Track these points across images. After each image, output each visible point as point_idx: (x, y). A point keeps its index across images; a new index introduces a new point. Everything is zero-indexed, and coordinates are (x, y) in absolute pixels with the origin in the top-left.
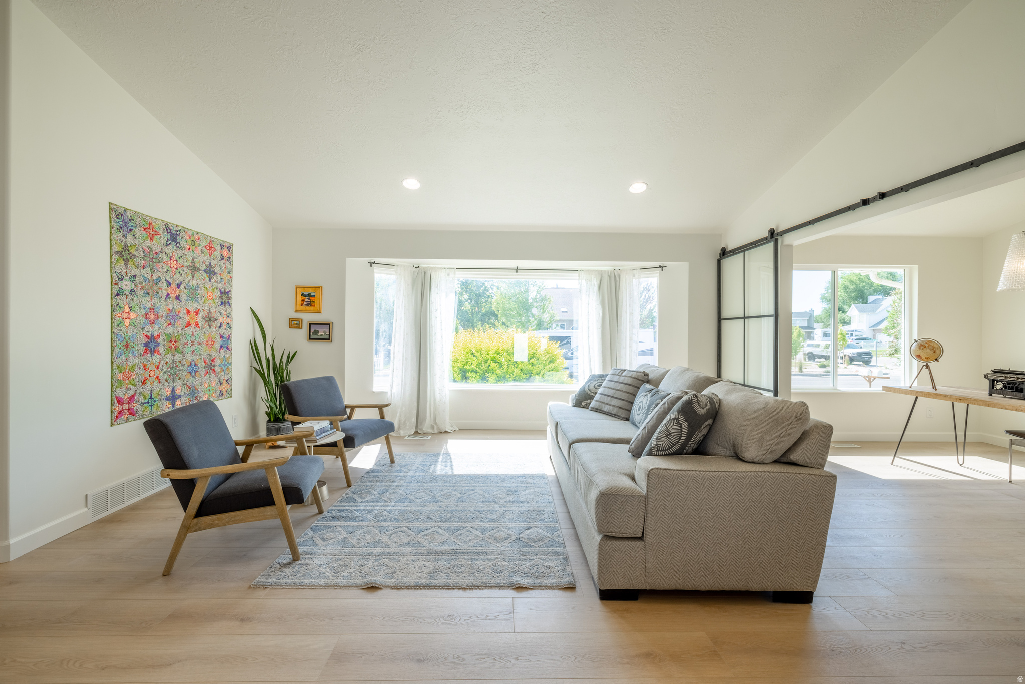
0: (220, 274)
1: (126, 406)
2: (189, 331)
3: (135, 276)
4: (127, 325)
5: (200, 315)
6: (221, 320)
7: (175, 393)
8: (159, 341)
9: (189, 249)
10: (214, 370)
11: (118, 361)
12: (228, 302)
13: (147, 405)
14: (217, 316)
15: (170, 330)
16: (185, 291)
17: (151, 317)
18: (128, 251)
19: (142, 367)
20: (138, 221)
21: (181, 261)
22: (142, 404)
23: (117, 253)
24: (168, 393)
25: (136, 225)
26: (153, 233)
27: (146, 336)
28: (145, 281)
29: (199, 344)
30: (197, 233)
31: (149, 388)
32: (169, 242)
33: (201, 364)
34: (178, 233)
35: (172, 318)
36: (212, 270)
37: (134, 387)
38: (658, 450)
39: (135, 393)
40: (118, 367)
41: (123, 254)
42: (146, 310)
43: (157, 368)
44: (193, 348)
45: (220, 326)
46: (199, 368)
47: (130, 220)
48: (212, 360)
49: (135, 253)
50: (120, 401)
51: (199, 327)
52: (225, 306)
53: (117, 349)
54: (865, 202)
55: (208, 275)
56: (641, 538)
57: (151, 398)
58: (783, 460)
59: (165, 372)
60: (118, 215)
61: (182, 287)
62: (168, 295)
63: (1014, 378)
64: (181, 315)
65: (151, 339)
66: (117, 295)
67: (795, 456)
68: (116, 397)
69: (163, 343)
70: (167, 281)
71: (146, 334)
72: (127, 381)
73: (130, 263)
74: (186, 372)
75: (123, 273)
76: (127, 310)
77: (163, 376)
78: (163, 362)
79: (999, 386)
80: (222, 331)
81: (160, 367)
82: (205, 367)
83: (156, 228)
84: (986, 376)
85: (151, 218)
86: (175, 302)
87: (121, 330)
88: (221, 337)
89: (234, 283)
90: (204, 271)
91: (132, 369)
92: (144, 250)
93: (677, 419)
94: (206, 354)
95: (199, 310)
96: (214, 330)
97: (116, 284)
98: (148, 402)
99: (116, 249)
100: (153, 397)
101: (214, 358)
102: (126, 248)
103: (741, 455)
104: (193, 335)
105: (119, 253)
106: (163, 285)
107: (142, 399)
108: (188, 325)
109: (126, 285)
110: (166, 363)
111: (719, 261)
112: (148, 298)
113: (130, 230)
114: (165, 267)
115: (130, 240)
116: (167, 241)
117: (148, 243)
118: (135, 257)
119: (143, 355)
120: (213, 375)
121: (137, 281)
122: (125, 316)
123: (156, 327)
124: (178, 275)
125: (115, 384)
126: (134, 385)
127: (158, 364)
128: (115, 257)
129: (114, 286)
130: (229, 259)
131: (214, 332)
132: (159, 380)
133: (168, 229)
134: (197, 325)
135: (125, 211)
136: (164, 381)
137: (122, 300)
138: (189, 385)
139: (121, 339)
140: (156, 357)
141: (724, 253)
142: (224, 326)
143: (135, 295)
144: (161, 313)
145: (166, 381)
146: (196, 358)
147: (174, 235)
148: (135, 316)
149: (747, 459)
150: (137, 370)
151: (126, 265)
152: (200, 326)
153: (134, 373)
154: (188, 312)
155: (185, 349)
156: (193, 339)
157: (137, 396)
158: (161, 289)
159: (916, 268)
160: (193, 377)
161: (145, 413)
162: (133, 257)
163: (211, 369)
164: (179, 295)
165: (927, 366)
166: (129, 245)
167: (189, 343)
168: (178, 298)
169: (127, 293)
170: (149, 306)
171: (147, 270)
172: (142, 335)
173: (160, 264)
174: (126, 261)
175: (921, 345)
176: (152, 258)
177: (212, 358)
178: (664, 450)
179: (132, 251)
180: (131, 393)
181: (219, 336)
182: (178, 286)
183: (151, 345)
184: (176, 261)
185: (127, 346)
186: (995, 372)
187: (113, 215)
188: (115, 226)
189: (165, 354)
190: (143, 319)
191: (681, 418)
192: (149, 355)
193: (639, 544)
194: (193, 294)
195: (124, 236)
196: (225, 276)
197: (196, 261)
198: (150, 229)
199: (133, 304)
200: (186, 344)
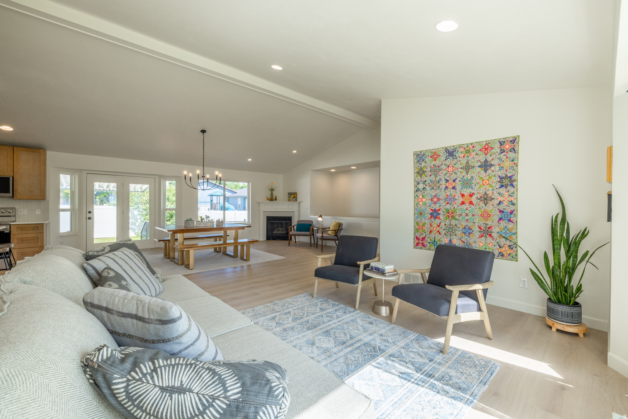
0: (499, 165)
1: (421, 242)
2: (465, 207)
3: (425, 181)
4: (421, 204)
5: (474, 197)
6: (501, 199)
7: (451, 242)
8: (439, 212)
9: (464, 157)
10: (490, 235)
11: (416, 220)
12: (512, 185)
13: (432, 244)
14: (496, 195)
15: (448, 206)
16: (459, 183)
17: (435, 199)
18: (422, 170)
19: (429, 225)
20: (427, 154)
21: (456, 166)
22: (429, 243)
23: (416, 173)
24: (447, 241)
25: (426, 157)
26: (436, 157)
27: (431, 209)
28: (431, 182)
29: (473, 215)
30: (472, 144)
31: (433, 236)
32: (448, 157)
33: (476, 229)
34: (454, 150)
35: (450, 200)
36: (488, 164)
37: (425, 234)
39: (426, 237)
40: (416, 223)
41: (420, 172)
42: (432, 196)
43: (438, 226)
44: (467, 218)
45: (499, 203)
46: (473, 231)
47: (423, 156)
48: (489, 228)
49: (426, 170)
50: (417, 238)
51: (473, 205)
52: (506, 188)
53: (416, 215)
55: (483, 168)
57: (435, 241)
59: (444, 229)
60: (417, 155)
61: (457, 181)
62: (446, 187)
64: (456, 197)
65: (435, 211)
66: (417, 191)
68: (416, 236)
69: (443, 213)
70: (446, 180)
71: (431, 208)
72: (421, 230)
73: (423, 176)
74: (461, 232)
75: (419, 181)
76: (421, 197)
77: (443, 232)
78: (442, 224)
80: (501, 207)
81: (441, 226)
82: (480, 232)
83: (438, 153)
85: (435, 149)
86: (452, 190)
87: (418, 207)
88: (500, 212)
89: (520, 168)
90: (479, 166)
91: (423, 225)
92: (431, 167)
94: (481, 223)
95: (473, 194)
96: (491, 206)
97: (416, 186)
98: (433, 243)
99: (416, 171)
100: (436, 241)
101: (491, 227)
102: (421, 169)
104: (467, 209)
105: (418, 173)
106: (443, 182)
107: (429, 240)
108: (463, 203)
109: (421, 186)
110: (445, 225)
112: (433, 191)
113: (423, 160)
114: (445, 172)
115: (423, 164)
116: (446, 157)
117: (434, 163)
118: (426, 172)
119: (430, 219)
120: (489, 239)
121: (427, 183)
122: (420, 200)
123: (438, 205)
124: (454, 174)
125: (416, 230)
126: (425, 233)
127: (439, 224)
128: (416, 174)
129: (415, 187)
130: (513, 150)
131: (491, 208)
132: (440, 233)
133: (447, 150)
134: (471, 203)
135: (421, 152)
136: (443, 234)
137: (419, 193)
138: (463, 240)
139: (418, 211)
140: (438, 221)
142: (506, 203)
143: (425, 190)
144: (441, 197)
145: (445, 234)
146: (470, 224)
147: (451, 153)
148: (425, 200)
150: (426, 226)
151: (421, 177)
152: (474, 203)
153: (425, 227)
154: (463, 196)
155: (460, 218)
156: (467, 212)
157: (426, 238)
158: (441, 185)
160: (467, 236)
161: (431, 248)
162: (424, 172)
163: (488, 234)
164: (455, 186)
166: (422, 167)
167: (464, 215)
168: (454, 188)
169: (421, 190)
170: (434, 194)
171: (433, 176)
172: (429, 209)
173: (441, 172)
174: (421, 175)
176: (436, 170)
177: (488, 226)
179: (424, 169)
180: (423, 236)
181: (498, 212)
182: (454, 181)
183: (435, 214)
184: (453, 167)
185: (421, 214)
187: (415, 156)
188: (416, 161)
189: (445, 220)
190: (430, 202)
192: (433, 219)
194: (467, 183)
195: (420, 164)
196: (507, 164)
197: (470, 162)
198: (435, 156)
199: (424, 195)
200: (461, 215)
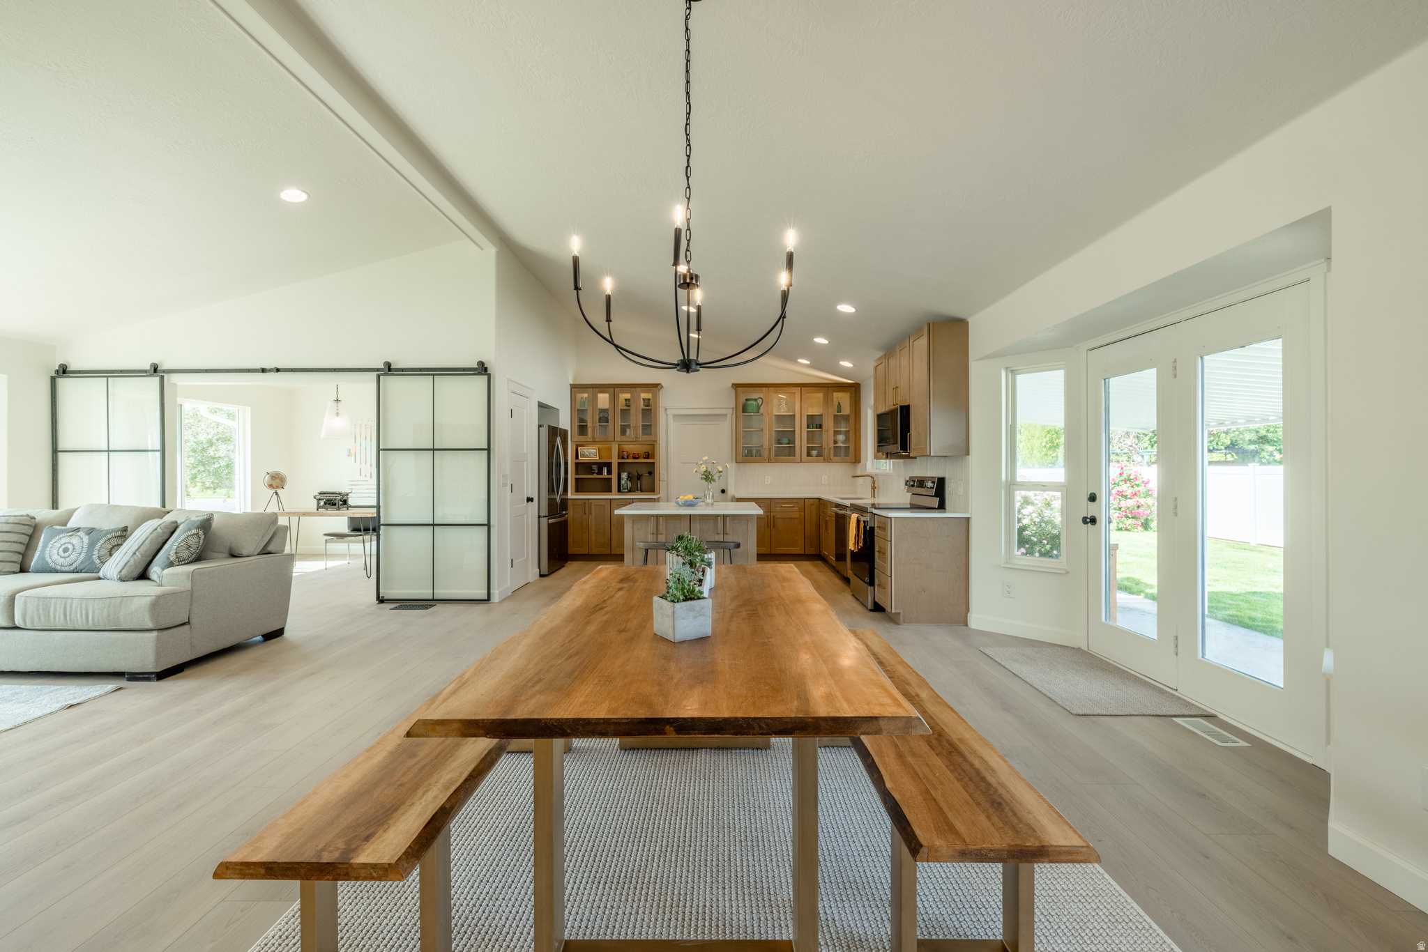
38: (179, 561)
54: (263, 370)
56: (188, 623)
58: (265, 552)
63: (331, 497)
67: (270, 548)
79: (322, 503)
84: (315, 498)
93: (197, 534)
103: (236, 552)
111: (53, 380)
141: (64, 371)
149: (244, 554)
159: (248, 409)
165: (277, 493)
175: (273, 477)
178: (184, 560)
186: (320, 494)
191: (201, 533)
193: (187, 627)
